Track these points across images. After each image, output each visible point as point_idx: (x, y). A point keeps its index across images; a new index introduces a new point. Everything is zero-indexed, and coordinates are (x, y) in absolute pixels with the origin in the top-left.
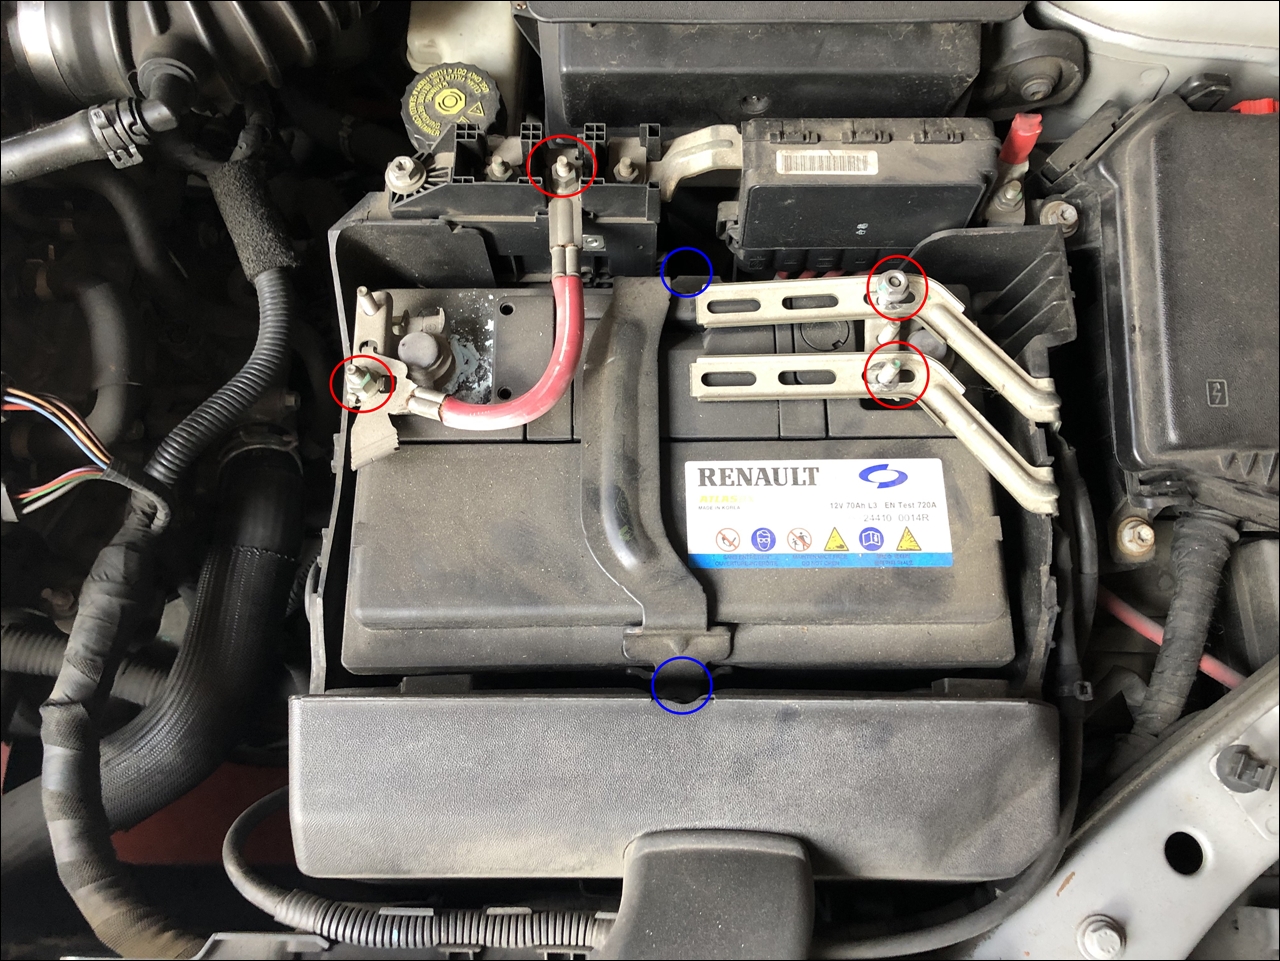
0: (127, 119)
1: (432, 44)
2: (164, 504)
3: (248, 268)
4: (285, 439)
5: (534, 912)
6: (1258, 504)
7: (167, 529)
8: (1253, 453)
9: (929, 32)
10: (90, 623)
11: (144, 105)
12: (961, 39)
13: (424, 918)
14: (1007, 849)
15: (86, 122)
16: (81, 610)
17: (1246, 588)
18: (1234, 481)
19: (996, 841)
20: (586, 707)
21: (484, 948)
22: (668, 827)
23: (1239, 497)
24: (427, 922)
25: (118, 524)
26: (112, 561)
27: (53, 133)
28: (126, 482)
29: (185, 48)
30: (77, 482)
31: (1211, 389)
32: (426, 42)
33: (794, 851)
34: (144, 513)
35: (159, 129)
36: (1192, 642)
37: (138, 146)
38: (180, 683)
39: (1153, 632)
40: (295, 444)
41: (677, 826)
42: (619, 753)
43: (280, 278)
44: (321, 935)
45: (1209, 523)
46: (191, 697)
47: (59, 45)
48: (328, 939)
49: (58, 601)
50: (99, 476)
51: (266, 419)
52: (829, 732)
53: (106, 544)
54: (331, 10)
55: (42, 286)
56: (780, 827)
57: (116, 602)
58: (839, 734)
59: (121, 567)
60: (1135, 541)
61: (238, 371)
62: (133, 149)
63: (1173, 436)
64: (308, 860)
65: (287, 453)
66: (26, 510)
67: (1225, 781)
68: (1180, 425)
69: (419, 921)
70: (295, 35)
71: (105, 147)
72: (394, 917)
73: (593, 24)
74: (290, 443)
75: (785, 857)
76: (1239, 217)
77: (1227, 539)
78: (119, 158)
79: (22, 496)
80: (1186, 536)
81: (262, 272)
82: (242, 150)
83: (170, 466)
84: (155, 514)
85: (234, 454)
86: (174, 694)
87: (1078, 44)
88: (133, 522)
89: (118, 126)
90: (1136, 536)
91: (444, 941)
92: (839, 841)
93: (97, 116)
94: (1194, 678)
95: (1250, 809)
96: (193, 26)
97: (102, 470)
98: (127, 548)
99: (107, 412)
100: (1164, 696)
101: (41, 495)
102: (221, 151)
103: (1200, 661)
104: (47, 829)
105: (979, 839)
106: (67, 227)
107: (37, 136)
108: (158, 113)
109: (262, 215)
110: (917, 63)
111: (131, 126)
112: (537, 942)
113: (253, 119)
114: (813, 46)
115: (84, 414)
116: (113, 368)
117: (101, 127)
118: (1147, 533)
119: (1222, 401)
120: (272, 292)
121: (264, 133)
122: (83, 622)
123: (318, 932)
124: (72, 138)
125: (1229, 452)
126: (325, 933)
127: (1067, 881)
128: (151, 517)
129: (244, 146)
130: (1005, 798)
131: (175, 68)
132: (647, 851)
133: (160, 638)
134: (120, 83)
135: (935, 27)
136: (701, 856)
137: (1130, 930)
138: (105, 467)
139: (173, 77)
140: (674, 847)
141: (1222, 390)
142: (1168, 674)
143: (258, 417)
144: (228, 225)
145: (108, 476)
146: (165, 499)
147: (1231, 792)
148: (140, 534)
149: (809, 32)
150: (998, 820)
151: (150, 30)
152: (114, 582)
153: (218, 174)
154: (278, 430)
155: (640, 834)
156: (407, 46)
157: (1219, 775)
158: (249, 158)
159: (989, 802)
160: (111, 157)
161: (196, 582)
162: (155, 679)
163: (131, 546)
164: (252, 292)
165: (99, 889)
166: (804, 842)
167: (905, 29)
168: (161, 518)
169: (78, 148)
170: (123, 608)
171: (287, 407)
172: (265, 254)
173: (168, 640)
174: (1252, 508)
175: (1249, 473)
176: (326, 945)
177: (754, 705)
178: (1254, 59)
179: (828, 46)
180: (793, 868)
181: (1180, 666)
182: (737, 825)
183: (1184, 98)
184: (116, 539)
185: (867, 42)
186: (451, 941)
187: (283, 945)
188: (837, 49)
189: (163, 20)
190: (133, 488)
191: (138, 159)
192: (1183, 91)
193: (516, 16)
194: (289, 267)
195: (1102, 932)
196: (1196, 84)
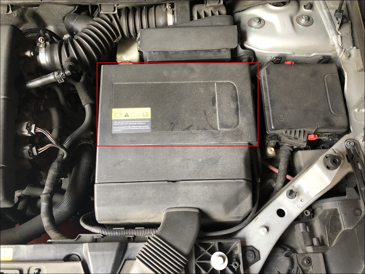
0: (62, 74)
1: (122, 57)
2: (66, 152)
3: (83, 104)
4: (91, 141)
5: (145, 229)
6: (293, 141)
7: (66, 158)
8: (290, 130)
9: (221, 51)
10: (50, 178)
11: (65, 71)
12: (227, 52)
13: (122, 230)
14: (242, 211)
15: (54, 74)
16: (48, 175)
17: (297, 162)
18: (287, 136)
19: (239, 210)
20: (154, 184)
21: (135, 236)
22: (171, 207)
23: (289, 140)
24: (123, 230)
25: (56, 157)
26: (55, 165)
27: (47, 77)
28: (58, 147)
29: (73, 60)
30: (49, 147)
31: (280, 117)
32: (120, 57)
33: (197, 211)
34: (61, 155)
35: (68, 75)
36: (283, 172)
37: (64, 79)
38: (68, 193)
39: (276, 171)
40: (93, 142)
41: (173, 207)
42: (161, 193)
43: (90, 106)
44: (101, 234)
45: (285, 147)
46: (71, 196)
47: (48, 60)
48: (102, 234)
49: (43, 174)
50: (53, 146)
51: (87, 137)
52: (204, 187)
53: (54, 162)
54: (101, 51)
55: (42, 108)
56: (194, 206)
57: (56, 173)
58: (205, 187)
59: (57, 166)
60: (271, 151)
61: (81, 126)
62: (62, 79)
63: (273, 127)
64: (98, 218)
65: (91, 144)
66: (39, 153)
67: (288, 197)
68: (274, 125)
69: (121, 230)
70: (94, 56)
71: (57, 79)
72: (116, 230)
73: (154, 52)
74: (91, 142)
75: (195, 212)
76: (283, 84)
77: (290, 150)
78: (60, 81)
79: (38, 150)
80: (281, 150)
81: (86, 105)
82: (82, 79)
83: (67, 145)
84: (64, 155)
85: (79, 145)
86: (67, 196)
87: (252, 52)
88: (59, 157)
89: (60, 75)
90: (270, 150)
91: (126, 234)
92: (207, 209)
93: (56, 73)
94: (285, 179)
95: (294, 203)
96: (74, 56)
97: (54, 144)
98: (58, 162)
99: (55, 132)
100: (278, 183)
101: (42, 150)
102: (78, 80)
103: (286, 176)
104: (42, 220)
105: (236, 209)
106: (46, 97)
107: (44, 78)
108: (68, 72)
109: (86, 93)
110: (219, 56)
111: (62, 75)
112: (146, 234)
113: (84, 73)
114: (198, 55)
115: (51, 133)
116: (56, 124)
117: (57, 75)
118: (273, 149)
119: (282, 120)
120: (89, 109)
121: (87, 76)
122: (49, 177)
123: (100, 233)
124: (51, 77)
125: (285, 130)
126: (102, 233)
127: (257, 219)
128: (63, 156)
129: (83, 79)
130: (241, 200)
131: (71, 64)
132: (167, 212)
133: (62, 188)
134: (59, 67)
135: (221, 50)
136: (178, 212)
137: (270, 229)
138: (55, 144)
139: (70, 65)
140: (172, 211)
141: (282, 118)
142: (279, 179)
143: (84, 137)
144: (79, 95)
145: (55, 146)
146: (66, 151)
147: (289, 199)
148: (61, 159)
149: (197, 52)
150: (240, 205)
151: (66, 57)
152: (55, 169)
153: (77, 85)
154: (89, 140)
155: (166, 209)
156: (116, 58)
157: (287, 196)
158: (84, 81)
159: (237, 201)
160: (58, 81)
161: (71, 173)
162: (61, 196)
163: (59, 162)
164: (84, 110)
165: (54, 231)
166: (199, 209)
167: (216, 50)
168: (65, 156)
169: (52, 79)
170: (57, 175)
171: (91, 134)
172: (87, 101)
173: (64, 188)
174: (292, 142)
175: (290, 134)
176: (102, 236)
177: (188, 182)
178: (287, 54)
179: (200, 54)
180: (197, 214)
181: (281, 177)
182: (185, 206)
183: (273, 62)
184: (56, 160)
185: (208, 53)
186: (128, 234)
187: (93, 236)
188: (202, 55)
189: (68, 54)
190: (60, 149)
191: (63, 81)
192: (273, 60)
193: (138, 51)
194: (92, 103)
195: (263, 228)
196: (275, 59)
